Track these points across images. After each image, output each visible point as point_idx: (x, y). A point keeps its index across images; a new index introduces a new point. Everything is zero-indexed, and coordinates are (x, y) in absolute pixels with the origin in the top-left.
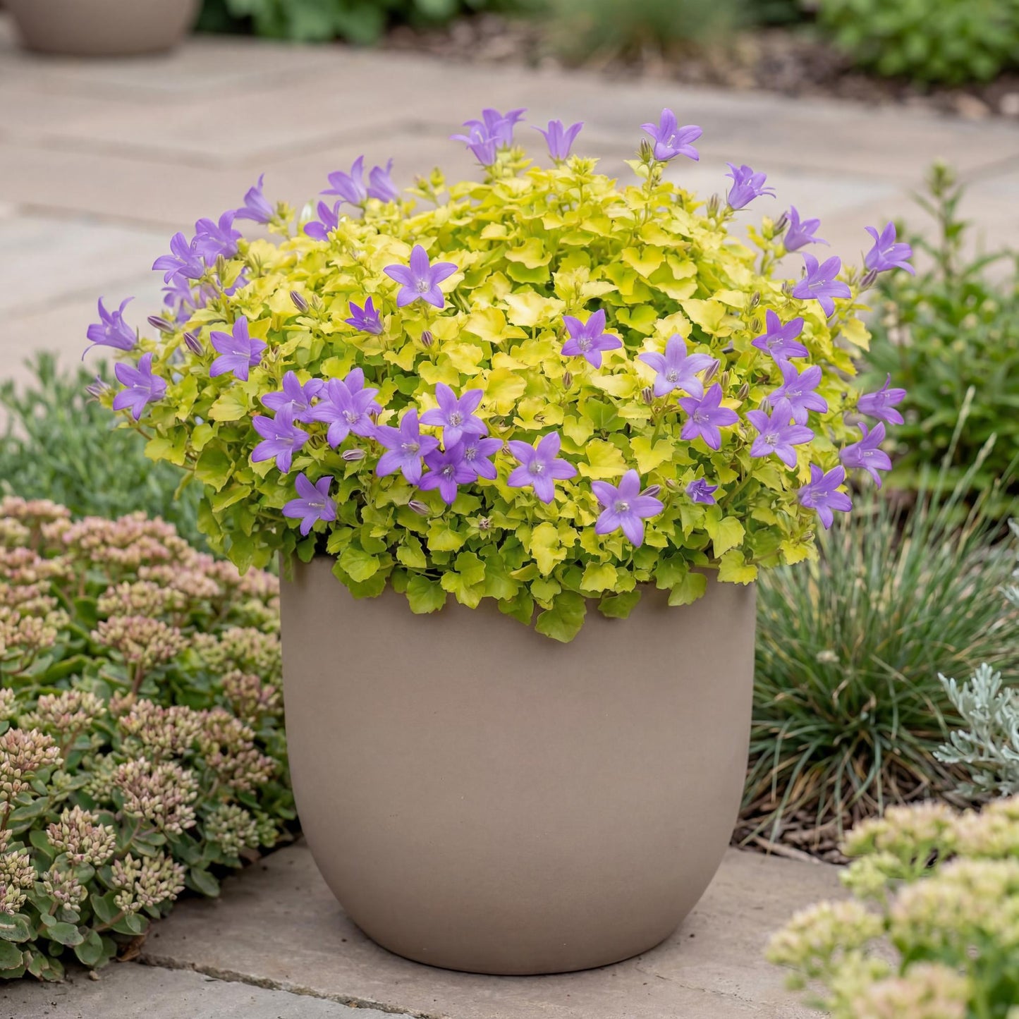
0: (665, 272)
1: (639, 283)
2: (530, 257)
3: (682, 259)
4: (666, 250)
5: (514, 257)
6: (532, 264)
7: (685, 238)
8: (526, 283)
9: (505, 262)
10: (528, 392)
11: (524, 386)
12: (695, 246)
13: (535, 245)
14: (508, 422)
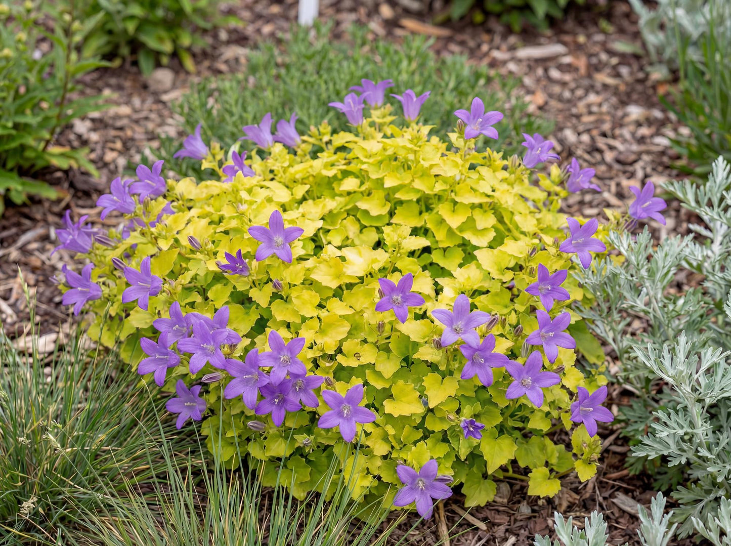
0: (470, 223)
1: (450, 231)
2: (375, 207)
3: (485, 211)
4: (473, 207)
5: (363, 205)
6: (374, 213)
7: (489, 196)
8: (371, 226)
9: (356, 209)
10: (350, 334)
11: (348, 329)
12: (496, 201)
13: (379, 195)
14: (332, 358)
